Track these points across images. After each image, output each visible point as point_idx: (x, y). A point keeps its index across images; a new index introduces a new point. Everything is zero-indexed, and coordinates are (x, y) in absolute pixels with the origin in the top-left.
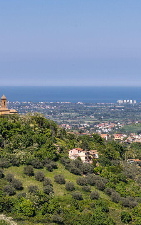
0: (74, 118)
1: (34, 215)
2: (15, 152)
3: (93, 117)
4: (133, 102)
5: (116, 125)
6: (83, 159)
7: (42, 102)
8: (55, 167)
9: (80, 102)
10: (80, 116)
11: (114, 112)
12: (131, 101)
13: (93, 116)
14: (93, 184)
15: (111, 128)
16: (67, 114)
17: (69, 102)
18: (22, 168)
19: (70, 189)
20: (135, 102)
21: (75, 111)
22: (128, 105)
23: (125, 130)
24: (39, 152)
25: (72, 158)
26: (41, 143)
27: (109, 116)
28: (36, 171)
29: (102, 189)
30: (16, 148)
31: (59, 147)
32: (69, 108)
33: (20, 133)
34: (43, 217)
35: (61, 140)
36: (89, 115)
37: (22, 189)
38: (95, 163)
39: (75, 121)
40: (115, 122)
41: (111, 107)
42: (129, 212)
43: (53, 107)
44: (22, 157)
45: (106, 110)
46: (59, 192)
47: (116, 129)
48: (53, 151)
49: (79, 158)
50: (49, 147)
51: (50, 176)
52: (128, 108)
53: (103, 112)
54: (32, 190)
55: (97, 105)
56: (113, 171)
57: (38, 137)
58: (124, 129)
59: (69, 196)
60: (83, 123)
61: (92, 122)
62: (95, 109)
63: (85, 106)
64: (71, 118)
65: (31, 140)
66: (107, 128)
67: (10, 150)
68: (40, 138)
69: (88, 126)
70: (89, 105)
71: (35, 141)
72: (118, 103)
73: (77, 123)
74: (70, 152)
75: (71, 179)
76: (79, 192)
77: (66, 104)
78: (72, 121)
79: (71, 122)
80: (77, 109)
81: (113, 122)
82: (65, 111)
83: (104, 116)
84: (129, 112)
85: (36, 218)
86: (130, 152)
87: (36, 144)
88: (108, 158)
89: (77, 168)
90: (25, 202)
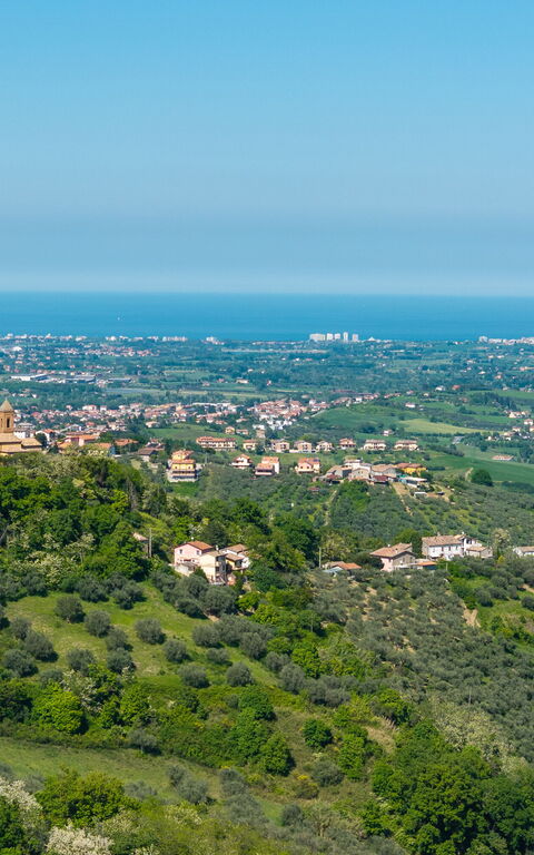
0: (197, 386)
1: (84, 727)
2: (35, 559)
3: (246, 382)
4: (350, 338)
5: (304, 409)
6: (210, 572)
7: (113, 338)
8: (139, 598)
9: (212, 339)
10: (211, 379)
11: (301, 368)
12: (346, 335)
13: (244, 378)
14: (235, 643)
15: (293, 417)
16: (179, 372)
17: (184, 339)
18: (55, 597)
19: (182, 657)
20: (355, 338)
21: (198, 365)
22: (338, 348)
23: (326, 422)
24: (97, 559)
25: (183, 571)
26: (102, 531)
27: (287, 378)
28: (89, 608)
29: (260, 656)
30: (38, 546)
31: (147, 542)
32: (182, 354)
33: (48, 506)
34: (106, 735)
35: (154, 519)
36: (235, 376)
37: (53, 657)
38: (240, 580)
39: (196, 393)
40: (304, 397)
41: (294, 351)
42: (325, 718)
43: (140, 353)
44: (54, 572)
45: (280, 362)
46: (149, 665)
47: (304, 420)
48: (133, 554)
49: (199, 572)
50: (122, 544)
51: (126, 624)
52: (338, 356)
53: (273, 369)
54: (79, 663)
55: (258, 347)
56: (288, 604)
57: (93, 517)
58: (326, 419)
59: (174, 676)
60: (221, 398)
61: (242, 397)
62: (252, 357)
63: (225, 350)
64: (188, 386)
65: (76, 525)
66: (281, 418)
67: (21, 554)
68: (101, 519)
69: (233, 409)
70: (235, 346)
71: (87, 525)
72: (312, 340)
73: (204, 399)
74: (177, 551)
75: (181, 630)
76: (199, 668)
77: (175, 342)
78: (190, 393)
79: (189, 398)
80: (205, 358)
81: (298, 398)
82: (173, 364)
83: (275, 379)
84: (340, 368)
85: (88, 737)
86: (331, 543)
87: (89, 538)
88: (274, 568)
89: (194, 598)
90: (59, 696)
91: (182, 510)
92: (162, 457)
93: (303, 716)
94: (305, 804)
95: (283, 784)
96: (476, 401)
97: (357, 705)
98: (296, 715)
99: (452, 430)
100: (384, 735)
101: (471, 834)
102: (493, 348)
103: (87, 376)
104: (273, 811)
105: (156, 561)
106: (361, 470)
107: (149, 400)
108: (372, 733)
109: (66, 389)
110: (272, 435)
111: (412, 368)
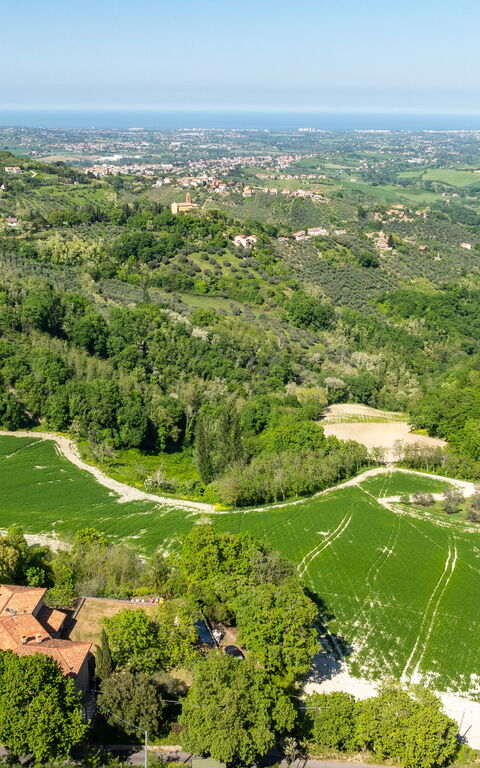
1: (208, 291)
2: (196, 242)
3: (276, 148)
4: (312, 130)
5: (293, 159)
6: (244, 245)
7: (234, 130)
8: (224, 253)
10: (264, 147)
11: (294, 142)
13: (275, 146)
14: (250, 266)
15: (289, 163)
16: (254, 144)
18: (201, 253)
19: (234, 270)
21: (261, 141)
22: (307, 134)
23: (299, 166)
24: (213, 242)
25: (237, 245)
26: (214, 233)
27: (289, 146)
28: (210, 256)
29: (257, 270)
30: (196, 237)
31: (227, 235)
32: (256, 136)
33: (199, 226)
34: (213, 293)
35: (230, 228)
36: (272, 145)
37: (200, 271)
38: (253, 247)
40: (294, 154)
41: (293, 135)
42: (273, 288)
43: (242, 136)
44: (201, 245)
45: (288, 140)
46: (226, 273)
47: (292, 164)
48: (223, 240)
49: (241, 245)
50: (220, 237)
51: (220, 261)
52: (307, 137)
53: (285, 142)
54: (207, 273)
55: (281, 134)
56: (266, 253)
57: (212, 228)
58: (299, 164)
59: (233, 276)
60: (267, 155)
61: (274, 154)
62: (279, 138)
63: (270, 135)
64: (257, 149)
65: (207, 231)
66: (285, 163)
67: (192, 240)
68: (214, 229)
69: (270, 159)
70: (273, 133)
71: (210, 231)
72: (299, 131)
73: (262, 155)
74: (236, 238)
75: (235, 262)
76: (240, 274)
77: (254, 132)
78: (258, 152)
79: (257, 154)
80: (263, 138)
81: (292, 155)
82: (253, 140)
83: (286, 146)
84: (307, 142)
85: (209, 294)
86: (282, 231)
87: (211, 236)
88: (263, 243)
89: (240, 253)
90: (201, 283)
91: (238, 224)
92: (241, 188)
93: (267, 287)
94: (266, 313)
95: (260, 307)
96: (349, 156)
97: (282, 285)
98: (266, 287)
99: (340, 167)
100: (289, 293)
101: (310, 321)
102: (358, 134)
103: (224, 146)
104: (258, 315)
105: (229, 241)
106: (302, 193)
107: (244, 155)
108: (285, 292)
109: (217, 151)
110: (281, 171)
111: (331, 143)
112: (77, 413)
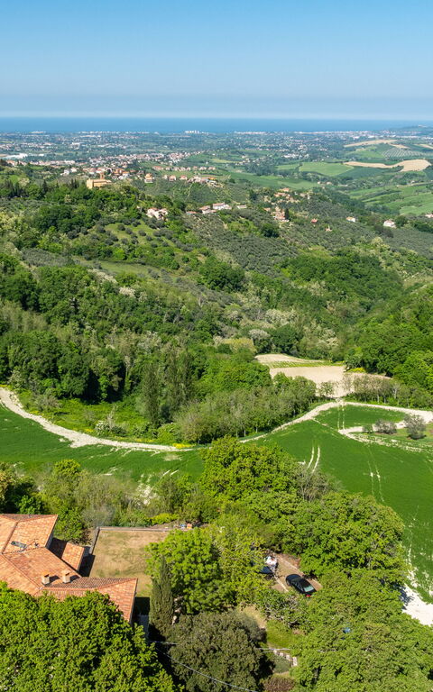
0: (152, 148)
1: (126, 259)
2: (112, 214)
3: (166, 147)
5: (183, 156)
6: (157, 216)
7: (127, 133)
8: (139, 224)
9: (156, 133)
10: (156, 146)
11: (183, 142)
13: (166, 145)
14: (164, 235)
15: (180, 158)
16: (147, 144)
17: (148, 133)
18: (117, 224)
19: (150, 239)
21: (152, 141)
22: (193, 135)
23: (189, 160)
24: (128, 214)
25: (150, 216)
26: (129, 206)
27: (178, 145)
28: (126, 227)
29: (170, 239)
30: (112, 210)
31: (140, 208)
32: (148, 137)
33: (114, 200)
34: (132, 260)
35: (142, 202)
36: (163, 145)
37: (117, 240)
38: (165, 218)
40: (183, 152)
41: (180, 137)
42: (187, 255)
43: (135, 137)
44: (116, 217)
45: (176, 140)
46: (142, 242)
47: (183, 160)
48: (137, 212)
49: (154, 216)
50: (134, 209)
51: (135, 231)
52: (193, 138)
53: (174, 142)
54: (124, 242)
55: (170, 135)
56: (178, 224)
57: (126, 202)
59: (148, 244)
60: (159, 152)
61: (166, 152)
62: (168, 138)
63: (160, 136)
64: (150, 148)
65: (122, 204)
66: (177, 159)
67: (108, 213)
68: (128, 203)
69: (163, 156)
70: (163, 135)
71: (125, 204)
72: (186, 133)
73: (154, 153)
74: (148, 210)
75: (150, 232)
76: (155, 243)
77: (146, 134)
78: (150, 150)
80: (154, 139)
82: (145, 141)
83: (174, 146)
84: (194, 142)
85: (127, 261)
86: (189, 206)
87: (125, 208)
88: (174, 215)
89: (153, 224)
90: (120, 250)
91: (149, 199)
92: (143, 176)
93: (181, 254)
94: (182, 277)
95: (177, 272)
96: (233, 153)
97: (195, 251)
98: (180, 254)
99: (226, 162)
100: (202, 259)
101: (224, 284)
102: (238, 135)
103: (120, 145)
104: (174, 279)
105: (143, 214)
106: (198, 179)
107: (138, 153)
108: (199, 258)
109: (114, 149)
110: (174, 164)
111: (215, 142)
112: (16, 364)
